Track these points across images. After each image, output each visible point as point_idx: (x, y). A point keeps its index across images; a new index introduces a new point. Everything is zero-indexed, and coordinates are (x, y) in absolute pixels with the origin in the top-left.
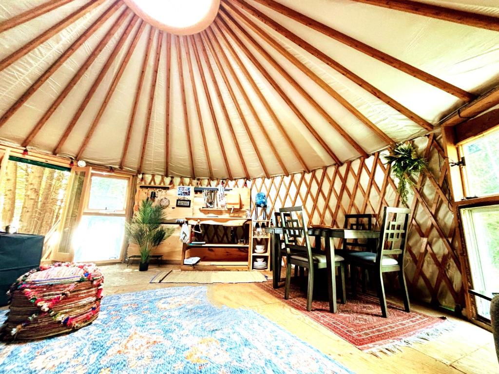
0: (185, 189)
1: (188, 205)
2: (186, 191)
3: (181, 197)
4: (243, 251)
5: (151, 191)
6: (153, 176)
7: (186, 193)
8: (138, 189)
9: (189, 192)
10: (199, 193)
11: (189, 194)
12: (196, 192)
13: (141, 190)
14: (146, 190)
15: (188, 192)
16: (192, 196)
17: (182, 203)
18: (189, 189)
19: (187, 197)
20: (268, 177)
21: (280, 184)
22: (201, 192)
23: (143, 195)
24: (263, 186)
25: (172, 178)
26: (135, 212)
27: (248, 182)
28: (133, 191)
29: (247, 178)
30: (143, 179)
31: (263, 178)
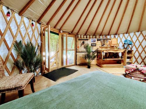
3: (93, 43)
5: (82, 41)
6: (81, 35)
8: (78, 40)
9: (95, 41)
13: (79, 41)
14: (80, 41)
17: (93, 45)
18: (95, 39)
19: (95, 43)
20: (127, 33)
21: (134, 36)
22: (99, 40)
23: (80, 43)
24: (124, 37)
25: (87, 36)
26: (77, 49)
27: (116, 36)
28: (76, 41)
29: (116, 34)
30: (78, 37)
31: (123, 34)
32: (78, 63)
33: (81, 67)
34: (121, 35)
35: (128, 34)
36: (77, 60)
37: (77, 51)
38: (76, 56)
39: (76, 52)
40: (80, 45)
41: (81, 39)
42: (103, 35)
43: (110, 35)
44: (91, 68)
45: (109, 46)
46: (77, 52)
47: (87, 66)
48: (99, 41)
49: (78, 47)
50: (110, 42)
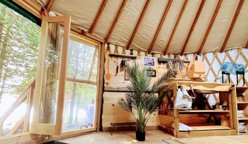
0: (150, 59)
1: (154, 75)
2: (150, 62)
3: (147, 67)
4: (202, 116)
5: (120, 60)
6: (116, 46)
7: (151, 63)
8: (107, 57)
9: (154, 63)
10: (162, 64)
11: (154, 65)
12: (160, 62)
13: (110, 58)
15: (152, 62)
16: (156, 66)
18: (153, 60)
19: (152, 67)
20: (221, 51)
21: (237, 56)
22: (164, 62)
23: (113, 64)
24: (216, 60)
25: (132, 50)
26: (106, 81)
27: (198, 56)
28: (103, 60)
29: (198, 53)
30: (108, 48)
31: (214, 52)
32: (106, 124)
33: (115, 135)
34: (210, 56)
35: (224, 53)
36: (103, 116)
37: (103, 87)
38: (101, 101)
39: (103, 89)
40: (112, 71)
41: (116, 54)
42: (169, 54)
43: (186, 54)
44: (146, 138)
45: (187, 77)
46: (104, 91)
47: (134, 134)
48: (162, 65)
49: (109, 77)
50: (187, 68)
